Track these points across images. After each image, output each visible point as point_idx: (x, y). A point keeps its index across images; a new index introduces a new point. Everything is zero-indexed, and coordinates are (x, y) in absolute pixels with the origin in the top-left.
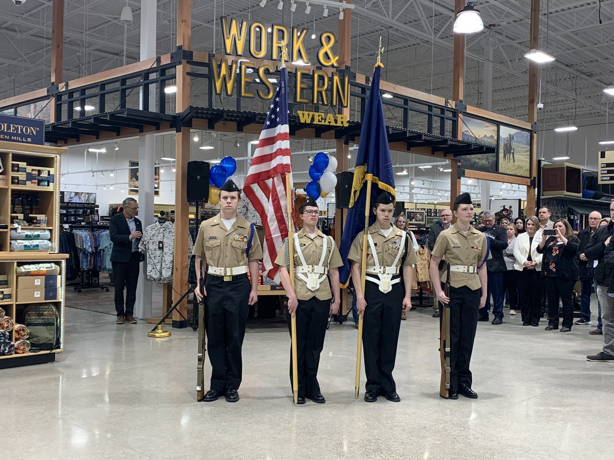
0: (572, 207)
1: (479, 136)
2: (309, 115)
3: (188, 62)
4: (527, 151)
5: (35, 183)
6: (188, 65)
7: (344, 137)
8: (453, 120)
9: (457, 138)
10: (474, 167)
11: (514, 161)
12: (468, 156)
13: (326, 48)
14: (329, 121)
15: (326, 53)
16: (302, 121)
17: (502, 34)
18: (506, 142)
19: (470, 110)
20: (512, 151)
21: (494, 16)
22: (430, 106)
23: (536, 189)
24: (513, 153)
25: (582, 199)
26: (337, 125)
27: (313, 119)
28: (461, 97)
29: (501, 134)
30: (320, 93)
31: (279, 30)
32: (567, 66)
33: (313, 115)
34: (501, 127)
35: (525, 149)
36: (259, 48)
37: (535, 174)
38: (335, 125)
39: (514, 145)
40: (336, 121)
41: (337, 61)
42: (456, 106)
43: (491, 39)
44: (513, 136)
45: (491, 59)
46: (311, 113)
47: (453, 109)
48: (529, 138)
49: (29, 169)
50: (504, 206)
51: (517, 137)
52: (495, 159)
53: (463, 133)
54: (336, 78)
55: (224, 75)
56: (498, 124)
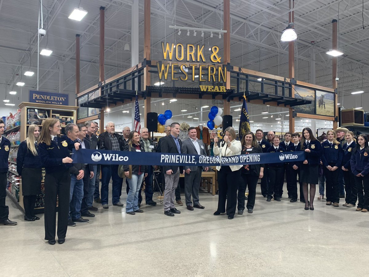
0: (359, 131)
1: (305, 96)
2: (205, 87)
3: (149, 66)
4: (332, 103)
5: (64, 124)
6: (149, 67)
7: (228, 98)
8: (289, 88)
9: (292, 97)
10: (302, 111)
11: (325, 108)
12: (298, 106)
13: (215, 54)
14: (216, 89)
15: (215, 56)
16: (202, 90)
17: (319, 47)
18: (320, 99)
19: (298, 83)
20: (324, 103)
21: (313, 37)
22: (276, 81)
23: (338, 122)
24: (324, 105)
25: (364, 127)
26: (220, 91)
27: (207, 89)
28: (293, 77)
29: (317, 95)
30: (212, 76)
31: (190, 46)
32: (358, 61)
33: (208, 87)
34: (317, 91)
35: (331, 102)
36: (180, 56)
37: (337, 115)
38: (219, 91)
39: (324, 100)
40: (220, 90)
41: (220, 60)
42: (290, 81)
43: (314, 50)
44: (324, 96)
45: (314, 59)
46: (207, 86)
47: (288, 82)
48: (333, 96)
49: (61, 117)
50: (324, 132)
51: (326, 96)
52: (314, 107)
53: (295, 94)
54: (220, 68)
55: (163, 70)
56: (315, 90)
